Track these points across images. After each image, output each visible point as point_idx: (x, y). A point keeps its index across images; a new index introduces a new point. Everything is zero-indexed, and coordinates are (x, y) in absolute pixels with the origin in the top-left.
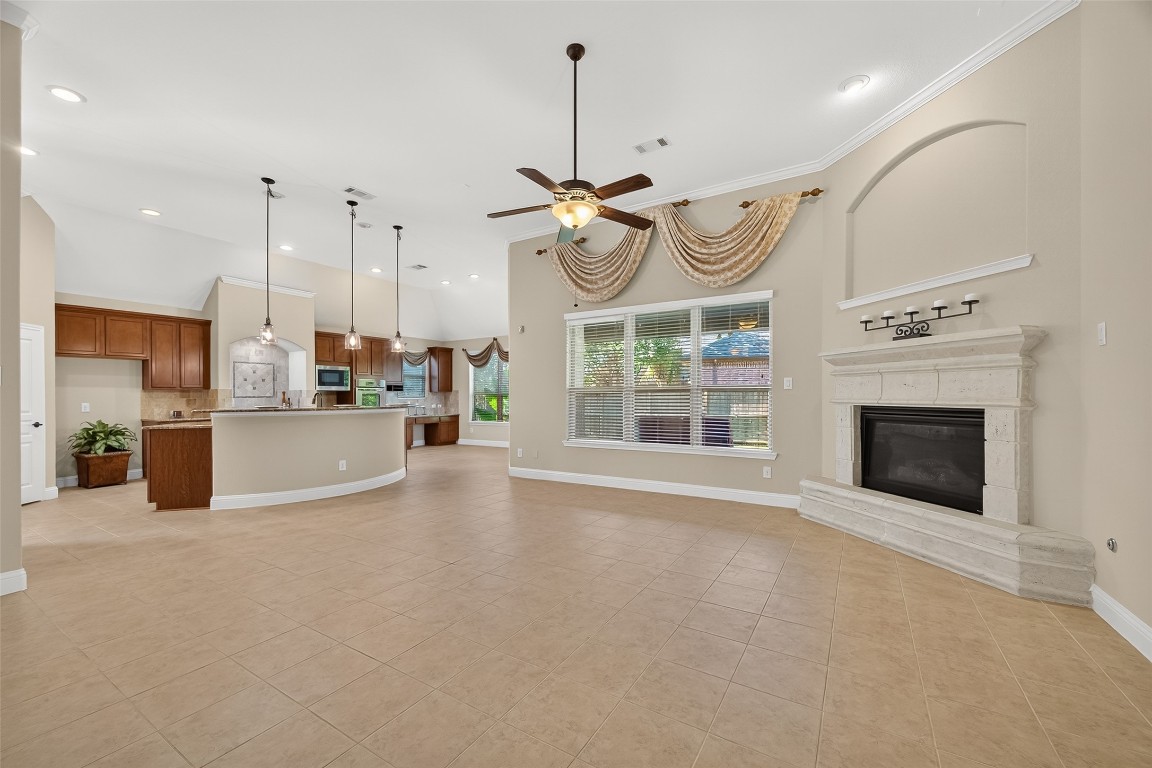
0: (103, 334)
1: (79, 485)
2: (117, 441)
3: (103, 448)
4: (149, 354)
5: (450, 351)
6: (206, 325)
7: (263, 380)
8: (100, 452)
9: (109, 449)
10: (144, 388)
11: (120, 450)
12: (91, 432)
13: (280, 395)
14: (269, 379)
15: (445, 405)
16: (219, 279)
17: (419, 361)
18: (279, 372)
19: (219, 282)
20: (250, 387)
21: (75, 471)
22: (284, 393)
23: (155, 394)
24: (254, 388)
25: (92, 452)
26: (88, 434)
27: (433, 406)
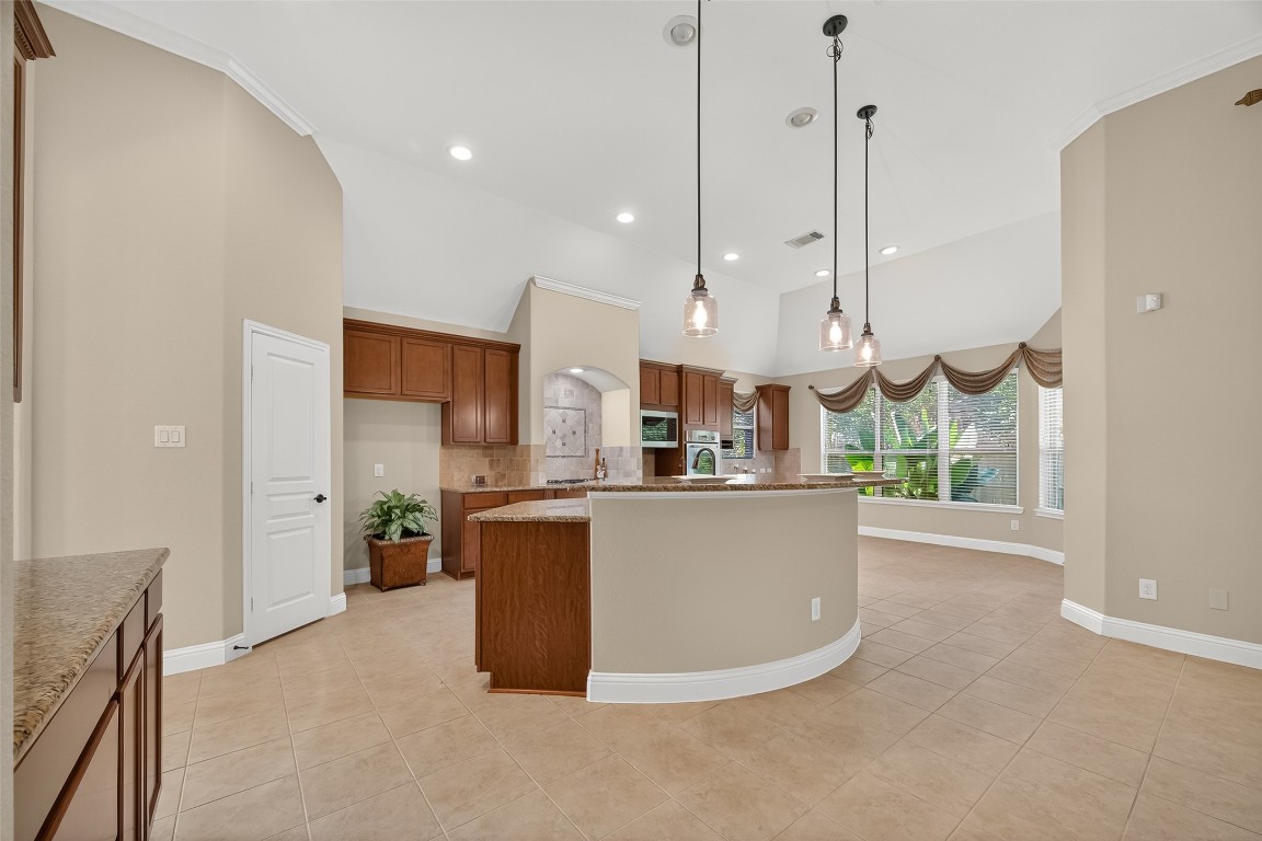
0: (399, 364)
1: (372, 583)
2: (416, 521)
3: (399, 533)
4: (450, 394)
5: (785, 391)
6: (513, 351)
7: (574, 433)
8: (396, 538)
9: (407, 533)
10: (443, 443)
11: (418, 534)
12: (385, 507)
13: (592, 455)
14: (580, 430)
15: (776, 468)
16: (532, 280)
17: (748, 405)
18: (591, 421)
19: (532, 285)
20: (559, 443)
21: (368, 563)
22: (598, 451)
23: (455, 452)
24: (564, 444)
25: (387, 537)
26: (382, 509)
27: (763, 470)
